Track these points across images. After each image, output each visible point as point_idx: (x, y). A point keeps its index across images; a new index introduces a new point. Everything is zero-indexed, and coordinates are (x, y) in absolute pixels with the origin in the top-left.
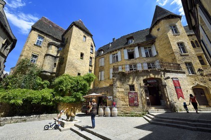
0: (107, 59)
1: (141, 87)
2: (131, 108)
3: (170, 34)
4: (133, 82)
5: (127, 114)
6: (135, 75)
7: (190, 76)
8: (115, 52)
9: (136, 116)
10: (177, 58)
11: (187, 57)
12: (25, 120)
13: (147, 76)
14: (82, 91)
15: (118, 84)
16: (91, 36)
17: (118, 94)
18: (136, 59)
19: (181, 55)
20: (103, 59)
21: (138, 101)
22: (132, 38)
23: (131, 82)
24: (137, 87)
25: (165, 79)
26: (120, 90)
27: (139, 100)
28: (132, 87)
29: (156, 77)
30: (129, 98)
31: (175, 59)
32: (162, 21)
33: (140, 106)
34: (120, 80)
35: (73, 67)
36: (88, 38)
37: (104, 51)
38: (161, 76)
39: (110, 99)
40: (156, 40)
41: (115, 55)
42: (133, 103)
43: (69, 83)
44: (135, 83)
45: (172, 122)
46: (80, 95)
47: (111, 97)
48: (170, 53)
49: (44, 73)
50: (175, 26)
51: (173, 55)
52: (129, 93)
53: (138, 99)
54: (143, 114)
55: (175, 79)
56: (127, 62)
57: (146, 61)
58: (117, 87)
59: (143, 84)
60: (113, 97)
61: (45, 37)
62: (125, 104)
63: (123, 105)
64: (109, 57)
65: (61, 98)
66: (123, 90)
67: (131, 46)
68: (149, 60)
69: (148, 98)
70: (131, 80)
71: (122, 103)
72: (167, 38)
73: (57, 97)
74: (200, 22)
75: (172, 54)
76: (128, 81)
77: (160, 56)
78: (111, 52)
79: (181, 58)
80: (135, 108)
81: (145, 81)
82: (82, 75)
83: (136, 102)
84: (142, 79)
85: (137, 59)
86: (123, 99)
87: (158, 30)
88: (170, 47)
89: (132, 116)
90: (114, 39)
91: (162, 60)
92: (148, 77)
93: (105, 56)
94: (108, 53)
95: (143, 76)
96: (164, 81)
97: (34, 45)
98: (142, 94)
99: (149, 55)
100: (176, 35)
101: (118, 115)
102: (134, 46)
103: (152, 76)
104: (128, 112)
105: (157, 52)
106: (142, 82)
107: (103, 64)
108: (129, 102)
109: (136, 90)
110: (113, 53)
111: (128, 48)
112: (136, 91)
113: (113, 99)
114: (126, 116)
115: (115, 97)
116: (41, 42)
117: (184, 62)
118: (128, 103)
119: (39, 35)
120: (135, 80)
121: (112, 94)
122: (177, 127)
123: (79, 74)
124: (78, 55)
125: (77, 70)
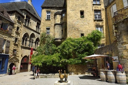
12: (46, 77)
35: (75, 29)
43: (70, 46)
47: (117, 58)
49: (56, 40)
60: (119, 58)
61: (51, 10)
65: (67, 61)
73: (63, 60)
97: (46, 20)
116: (49, 16)
119: (47, 11)
123: (82, 35)
124: (77, 15)
125: (79, 31)
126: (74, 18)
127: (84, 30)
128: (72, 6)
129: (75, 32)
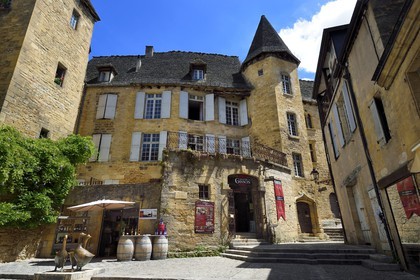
0: (128, 103)
1: (222, 192)
2: (197, 238)
3: (279, 89)
4: (208, 178)
5: (188, 250)
6: (213, 163)
7: (296, 179)
8: (155, 90)
9: (207, 254)
10: (283, 142)
11: (296, 144)
13: (236, 169)
14: (50, 191)
15: (175, 178)
16: (95, 18)
17: (171, 205)
18: (205, 123)
19: (290, 138)
20: (112, 99)
21: (213, 222)
22: (203, 67)
23: (204, 179)
24: (214, 191)
25: (266, 180)
26: (178, 194)
27: (217, 220)
28: (204, 191)
29: (252, 173)
30: (196, 216)
31: (279, 142)
32: (271, 59)
33: (217, 232)
34: (181, 171)
35: (30, 107)
36: (85, 22)
37: (115, 74)
38: (260, 174)
39: (150, 215)
40: (253, 92)
41: (155, 99)
42: (203, 226)
44: (211, 181)
45: (285, 256)
46: (44, 200)
47: (154, 212)
48: (273, 129)
50: (288, 78)
51: (277, 134)
52: (198, 203)
53: (213, 218)
54: (221, 251)
55: (277, 182)
56: (184, 124)
57: (226, 132)
58: (170, 187)
59: (226, 186)
60: (159, 212)
62: (186, 227)
63: (180, 231)
64: (135, 97)
66: (185, 195)
67: (198, 89)
68: (231, 132)
69: (232, 216)
70: (205, 174)
71: (180, 225)
72: (274, 97)
74: (336, 100)
75: (275, 131)
76: (199, 176)
77: (255, 129)
78: (142, 86)
79: (289, 142)
80: (206, 237)
81: (231, 179)
82: (53, 137)
83: (208, 224)
84: (226, 173)
85: (208, 125)
86: (183, 217)
87: (261, 72)
88: (275, 118)
89: (199, 255)
90: (149, 49)
91: (255, 138)
92: (238, 172)
93: (121, 91)
94: (132, 85)
95: (229, 168)
96: (263, 184)
98: (222, 207)
99: (232, 119)
100: (288, 97)
101: (168, 256)
102: (206, 90)
103: (245, 170)
104: (189, 247)
105: (249, 119)
106: (225, 181)
107: (111, 114)
108: (196, 224)
109: (212, 197)
110: (149, 91)
111: (192, 91)
112: (213, 199)
113: (158, 215)
114: (186, 256)
115: (165, 211)
117: (291, 151)
118: (192, 227)
120: (213, 175)
121: (157, 203)
122: (293, 262)
123: (44, 133)
124: (49, 67)
125: (40, 118)
126: (38, 73)
127: (51, 121)
128: (44, 34)
129: (27, 116)
